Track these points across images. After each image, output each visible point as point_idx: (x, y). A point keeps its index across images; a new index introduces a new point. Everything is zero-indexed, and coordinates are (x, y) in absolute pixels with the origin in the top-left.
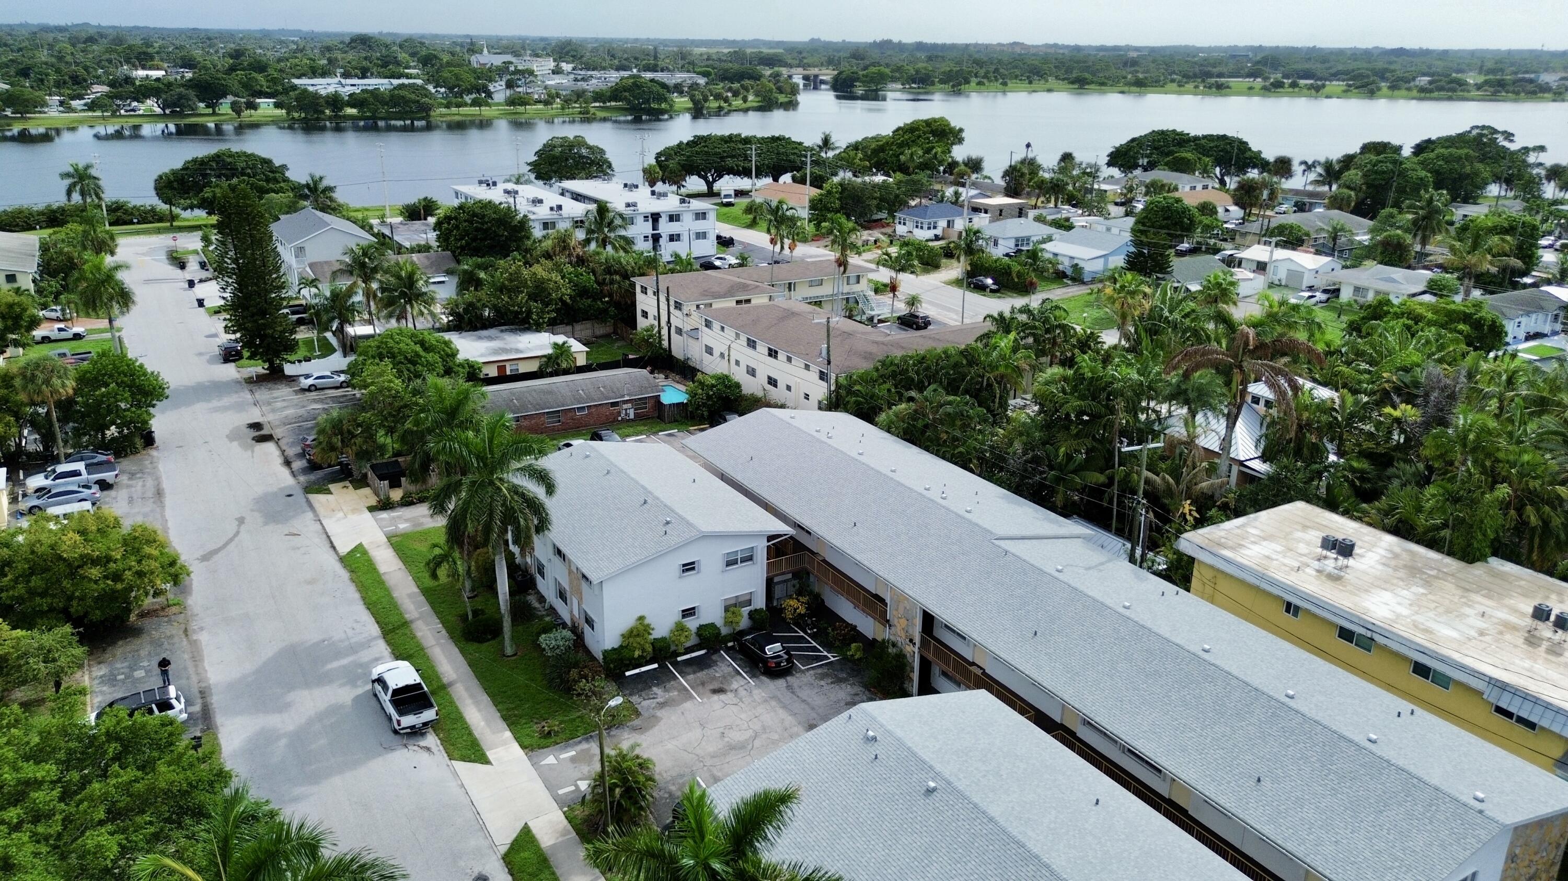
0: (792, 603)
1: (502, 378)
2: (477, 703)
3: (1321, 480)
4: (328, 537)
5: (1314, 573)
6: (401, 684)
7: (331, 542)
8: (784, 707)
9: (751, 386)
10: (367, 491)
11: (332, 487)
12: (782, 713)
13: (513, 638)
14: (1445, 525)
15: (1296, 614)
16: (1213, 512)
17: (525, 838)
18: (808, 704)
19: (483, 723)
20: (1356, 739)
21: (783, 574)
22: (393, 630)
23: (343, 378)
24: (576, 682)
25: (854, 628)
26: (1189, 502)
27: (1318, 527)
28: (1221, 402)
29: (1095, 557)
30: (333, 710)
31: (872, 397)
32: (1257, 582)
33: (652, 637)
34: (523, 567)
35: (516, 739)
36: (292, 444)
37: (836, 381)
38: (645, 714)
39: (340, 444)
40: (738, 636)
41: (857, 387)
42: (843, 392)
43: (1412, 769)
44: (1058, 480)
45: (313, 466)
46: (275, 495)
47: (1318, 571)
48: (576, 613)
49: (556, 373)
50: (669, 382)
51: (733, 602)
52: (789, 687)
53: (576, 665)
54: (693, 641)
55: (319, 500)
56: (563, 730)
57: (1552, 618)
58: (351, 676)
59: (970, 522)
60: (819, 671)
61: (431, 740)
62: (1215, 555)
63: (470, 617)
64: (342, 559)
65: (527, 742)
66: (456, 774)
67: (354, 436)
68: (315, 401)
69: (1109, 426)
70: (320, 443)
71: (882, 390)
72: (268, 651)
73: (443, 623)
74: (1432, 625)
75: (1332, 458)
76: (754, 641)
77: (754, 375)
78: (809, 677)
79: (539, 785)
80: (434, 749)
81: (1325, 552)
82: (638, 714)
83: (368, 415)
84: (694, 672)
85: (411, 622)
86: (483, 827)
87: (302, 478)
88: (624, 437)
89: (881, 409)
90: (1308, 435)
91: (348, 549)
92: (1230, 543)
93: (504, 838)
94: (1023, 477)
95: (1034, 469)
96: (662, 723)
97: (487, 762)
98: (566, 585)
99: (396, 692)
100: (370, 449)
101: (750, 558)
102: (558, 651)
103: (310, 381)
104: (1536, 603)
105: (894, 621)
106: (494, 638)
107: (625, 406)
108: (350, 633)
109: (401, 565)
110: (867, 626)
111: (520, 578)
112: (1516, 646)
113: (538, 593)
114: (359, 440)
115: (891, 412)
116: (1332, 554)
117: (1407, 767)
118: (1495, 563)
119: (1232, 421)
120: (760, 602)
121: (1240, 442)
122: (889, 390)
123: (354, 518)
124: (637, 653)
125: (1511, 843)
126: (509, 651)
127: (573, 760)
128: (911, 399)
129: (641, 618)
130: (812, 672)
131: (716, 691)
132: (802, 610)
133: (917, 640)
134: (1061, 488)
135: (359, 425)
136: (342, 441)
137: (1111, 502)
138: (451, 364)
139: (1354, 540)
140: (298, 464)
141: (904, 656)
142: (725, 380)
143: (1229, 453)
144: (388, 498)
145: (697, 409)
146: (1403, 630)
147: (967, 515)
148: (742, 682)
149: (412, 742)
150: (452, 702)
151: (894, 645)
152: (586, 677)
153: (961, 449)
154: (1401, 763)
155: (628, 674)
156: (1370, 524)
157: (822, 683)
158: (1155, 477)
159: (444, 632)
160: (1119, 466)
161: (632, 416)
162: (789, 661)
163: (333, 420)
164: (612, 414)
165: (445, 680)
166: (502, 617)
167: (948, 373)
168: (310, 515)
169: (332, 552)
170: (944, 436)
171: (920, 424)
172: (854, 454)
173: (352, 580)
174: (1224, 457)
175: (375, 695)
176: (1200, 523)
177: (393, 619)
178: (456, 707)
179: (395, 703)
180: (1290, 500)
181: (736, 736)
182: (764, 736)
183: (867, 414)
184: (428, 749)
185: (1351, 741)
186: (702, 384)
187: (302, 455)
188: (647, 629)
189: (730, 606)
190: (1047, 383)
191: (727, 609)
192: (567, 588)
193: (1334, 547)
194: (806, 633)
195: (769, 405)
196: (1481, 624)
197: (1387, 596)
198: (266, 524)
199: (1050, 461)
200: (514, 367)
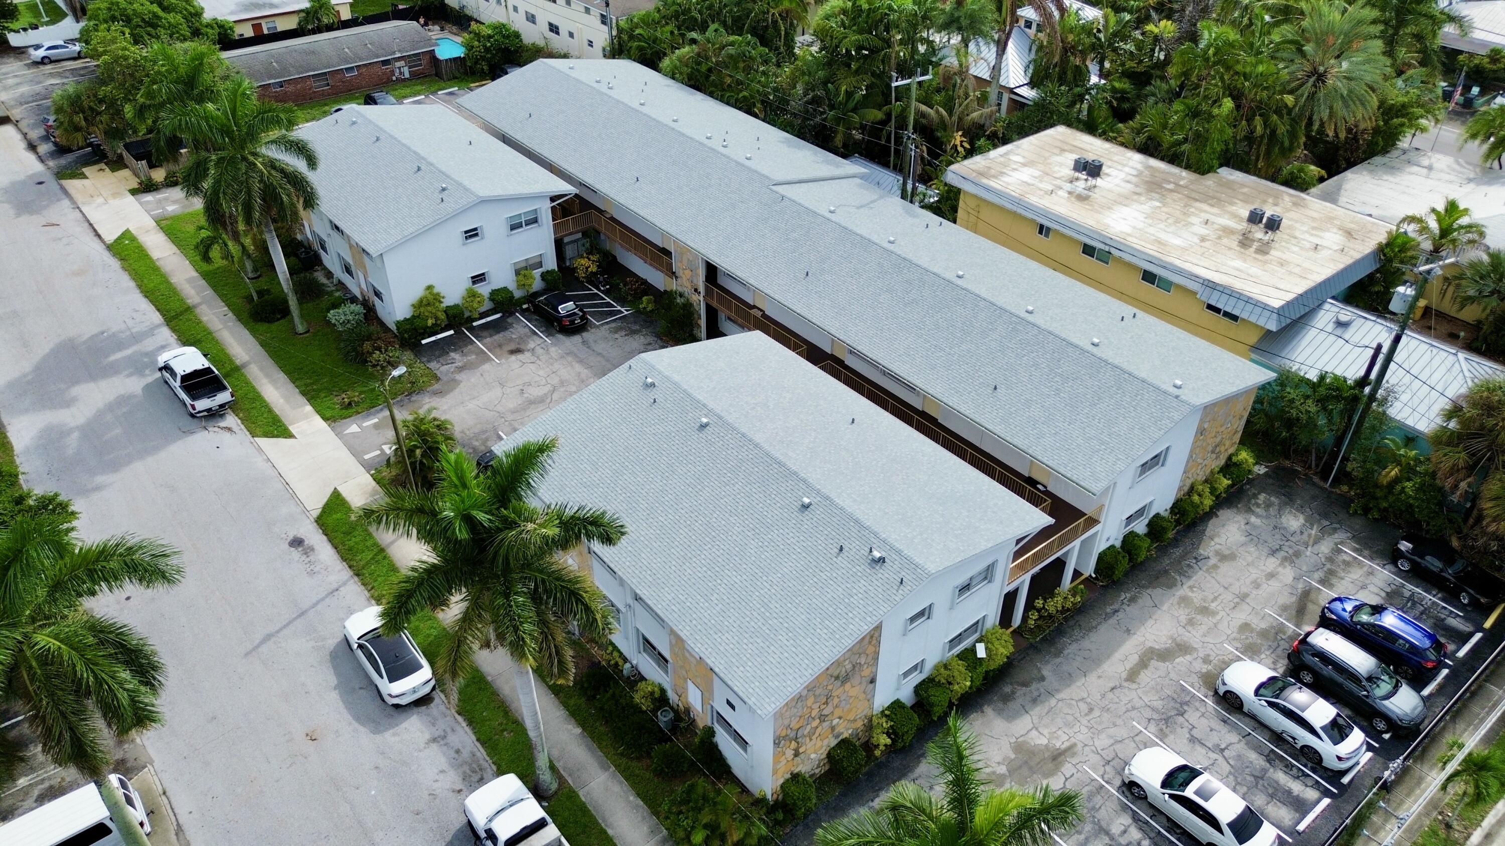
0: (583, 262)
1: (259, 39)
2: (274, 382)
3: (1082, 102)
4: (91, 225)
5: (1066, 195)
6: (189, 370)
7: (95, 230)
8: (581, 361)
9: (531, 35)
10: (125, 173)
11: (86, 170)
12: (578, 367)
13: (302, 316)
14: (1186, 140)
15: (1047, 235)
16: (982, 142)
17: (336, 502)
18: (603, 356)
19: (282, 401)
20: (1081, 344)
21: (571, 234)
22: (177, 316)
23: (77, 48)
24: (371, 354)
25: (645, 282)
26: (960, 133)
27: (1074, 149)
28: (993, 29)
29: (868, 195)
30: (122, 400)
31: (654, 42)
32: (1015, 209)
33: (444, 305)
34: (306, 244)
35: (317, 412)
36: (34, 126)
37: (617, 25)
38: (444, 378)
39: (83, 123)
40: (532, 297)
41: (638, 31)
42: (625, 37)
43: (1125, 366)
44: (838, 120)
45: (61, 150)
46: (23, 183)
47: (1070, 193)
48: (364, 286)
49: (318, 30)
50: (446, 34)
51: (524, 265)
52: (584, 342)
53: (369, 338)
54: (487, 305)
55: (73, 185)
56: (363, 401)
57: (1264, 220)
58: (137, 366)
59: (749, 169)
60: (613, 325)
61: (231, 420)
62: (976, 184)
63: (255, 298)
64: (109, 248)
65: (329, 414)
66: (260, 450)
67: (99, 113)
68: (52, 75)
69: (885, 60)
70: (62, 123)
71: (665, 32)
72: (43, 347)
73: (228, 305)
74: (1163, 236)
75: (1094, 79)
76: (548, 302)
77: (534, 22)
78: (604, 331)
79: (345, 453)
80: (235, 428)
81: (1077, 174)
82: (437, 379)
83: (109, 88)
84: (491, 336)
85: (195, 307)
86: (294, 495)
87: (51, 163)
88: (400, 100)
89: (665, 54)
90: (1072, 58)
91: (116, 237)
92: (993, 172)
93: (316, 503)
94: (805, 119)
95: (815, 110)
96: (462, 385)
97: (290, 436)
98: (349, 260)
99: (185, 378)
100: (121, 126)
101: (535, 221)
102: (349, 326)
103: (41, 53)
104: (1252, 208)
105: (680, 273)
106: (283, 317)
107: (398, 64)
108: (130, 323)
109: (175, 249)
110: (657, 279)
111: (303, 256)
112: (1230, 249)
113: (325, 268)
114: (105, 118)
115: (674, 57)
116: (1083, 176)
117: (1121, 365)
118: (1225, 173)
119: (1002, 47)
120: (551, 264)
121: (1011, 68)
122: (672, 33)
123: (115, 203)
124: (430, 322)
125: (1201, 420)
126: (300, 328)
127: (376, 426)
128: (693, 41)
129: (430, 288)
130: (607, 327)
131: (512, 352)
132: (593, 268)
133: (702, 289)
134: (841, 128)
135: (101, 101)
136: (86, 119)
137: (888, 140)
138: (197, 24)
139: (1101, 160)
140: (44, 148)
141: (691, 305)
142: (500, 28)
143: (998, 81)
144: (150, 179)
145: (476, 63)
146: (1136, 242)
147: (747, 163)
148: (539, 341)
149: (211, 423)
150: (248, 383)
151: (681, 295)
152: (379, 349)
153: (745, 93)
154: (1117, 361)
155: (424, 342)
156: (1122, 144)
157: (617, 336)
158: (929, 110)
159: (230, 314)
160: (897, 100)
161: (407, 75)
162: (583, 318)
163: (69, 96)
164: (384, 74)
165: (238, 362)
166: (286, 295)
167: (731, 10)
168: (66, 202)
169: (96, 239)
170: (728, 80)
171: (704, 68)
172: (635, 105)
173: (124, 268)
174: (994, 85)
175: (166, 382)
176: (970, 153)
177: (175, 306)
178: (253, 387)
179: (187, 389)
180: (1052, 126)
181: (535, 392)
182: (562, 389)
183: (651, 60)
184: (229, 429)
185: (1076, 346)
186: (478, 35)
187: (46, 138)
188: (438, 298)
189: (522, 269)
190: (827, 17)
191: (517, 273)
192: (351, 263)
193: (1084, 169)
194: (599, 290)
195: (551, 55)
196: (1203, 231)
197: (1125, 211)
198: (18, 215)
199: (829, 100)
200: (271, 25)
